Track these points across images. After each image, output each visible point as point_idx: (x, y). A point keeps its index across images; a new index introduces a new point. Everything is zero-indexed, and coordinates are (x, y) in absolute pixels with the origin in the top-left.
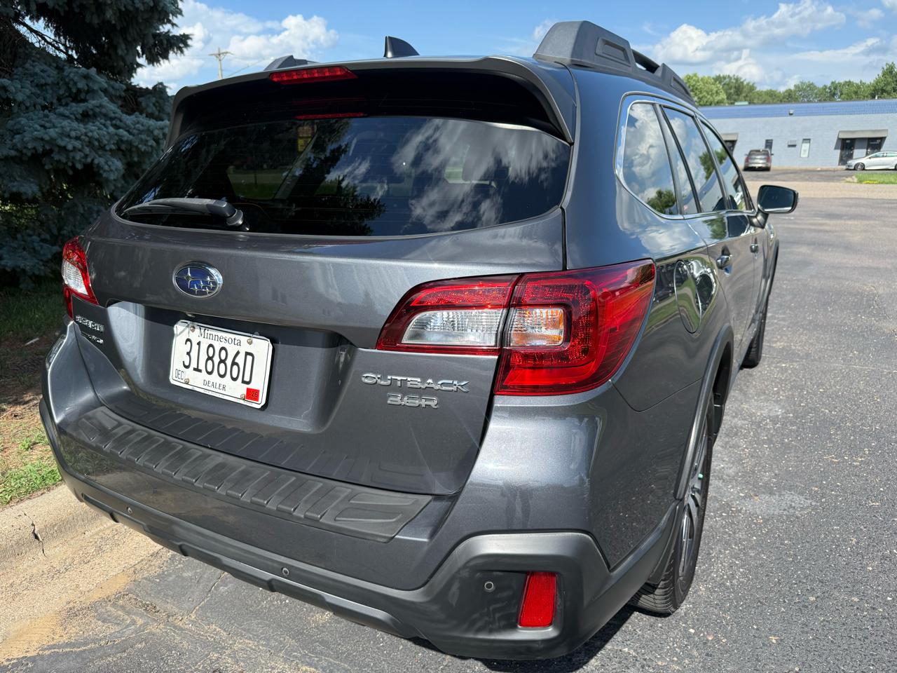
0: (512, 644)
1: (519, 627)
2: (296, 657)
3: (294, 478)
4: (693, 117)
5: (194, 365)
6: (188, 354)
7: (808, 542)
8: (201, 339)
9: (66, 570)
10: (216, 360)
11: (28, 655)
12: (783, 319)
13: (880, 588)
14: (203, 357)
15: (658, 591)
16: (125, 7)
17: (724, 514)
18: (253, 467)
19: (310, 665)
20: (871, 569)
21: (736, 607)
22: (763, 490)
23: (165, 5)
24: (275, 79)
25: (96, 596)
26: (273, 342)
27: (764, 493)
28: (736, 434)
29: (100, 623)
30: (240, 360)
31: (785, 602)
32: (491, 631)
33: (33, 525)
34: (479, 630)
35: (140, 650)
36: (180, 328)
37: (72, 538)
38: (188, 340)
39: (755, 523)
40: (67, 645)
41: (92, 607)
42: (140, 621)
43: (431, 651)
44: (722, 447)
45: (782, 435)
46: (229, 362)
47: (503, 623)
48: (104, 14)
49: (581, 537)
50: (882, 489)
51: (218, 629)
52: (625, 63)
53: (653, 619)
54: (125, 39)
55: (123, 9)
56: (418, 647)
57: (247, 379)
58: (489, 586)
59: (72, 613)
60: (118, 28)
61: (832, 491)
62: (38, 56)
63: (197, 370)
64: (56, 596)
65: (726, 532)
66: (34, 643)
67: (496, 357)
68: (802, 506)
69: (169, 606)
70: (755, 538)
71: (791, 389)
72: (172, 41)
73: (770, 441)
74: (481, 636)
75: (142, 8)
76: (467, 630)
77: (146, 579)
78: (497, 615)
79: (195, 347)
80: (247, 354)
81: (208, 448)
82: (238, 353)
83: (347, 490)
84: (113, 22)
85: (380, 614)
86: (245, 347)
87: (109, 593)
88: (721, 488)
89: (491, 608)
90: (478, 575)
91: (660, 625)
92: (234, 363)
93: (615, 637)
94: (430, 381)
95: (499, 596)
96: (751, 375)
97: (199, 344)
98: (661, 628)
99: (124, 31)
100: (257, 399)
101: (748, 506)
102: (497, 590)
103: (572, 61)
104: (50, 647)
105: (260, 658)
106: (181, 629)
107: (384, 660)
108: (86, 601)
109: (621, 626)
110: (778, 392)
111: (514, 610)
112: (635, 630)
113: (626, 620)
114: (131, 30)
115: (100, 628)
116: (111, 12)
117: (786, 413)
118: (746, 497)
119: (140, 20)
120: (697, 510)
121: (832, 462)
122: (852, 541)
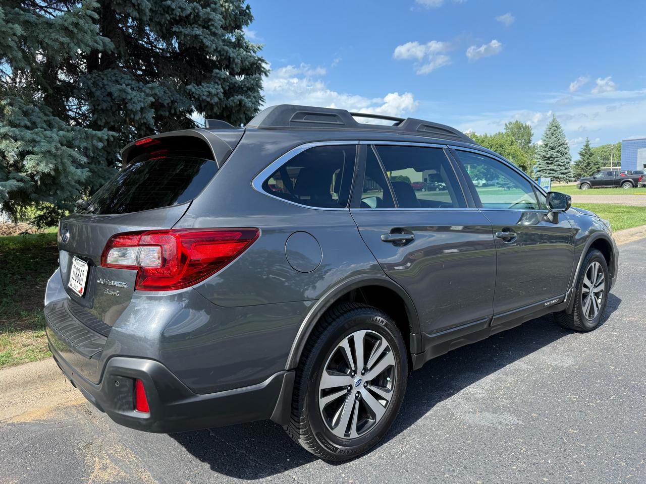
1: (136, 410)
3: (86, 330)
5: (73, 278)
6: (73, 272)
7: (485, 444)
9: (70, 391)
11: (26, 421)
14: (76, 273)
15: (302, 437)
16: (226, 105)
17: (442, 419)
19: (131, 449)
20: (514, 468)
22: (491, 410)
23: (245, 102)
26: (89, 265)
27: (489, 411)
28: (513, 374)
29: (64, 415)
30: (81, 274)
32: (124, 410)
35: (68, 428)
36: (74, 260)
38: (74, 265)
39: (459, 428)
40: (44, 421)
41: (66, 408)
42: (80, 417)
45: (551, 379)
47: (127, 406)
49: (155, 363)
51: (107, 427)
55: (224, 106)
57: (81, 283)
58: (117, 384)
59: (57, 409)
60: (225, 116)
61: (547, 418)
64: (57, 400)
65: (431, 429)
66: (32, 418)
68: (509, 423)
70: (448, 436)
71: (601, 349)
73: (536, 381)
75: (234, 105)
78: (124, 401)
82: (82, 271)
85: (93, 399)
86: (83, 268)
87: (78, 403)
88: (460, 404)
89: (120, 396)
90: (113, 377)
91: (327, 469)
92: (80, 276)
93: (294, 469)
94: (115, 282)
95: (122, 390)
96: (576, 338)
97: (76, 267)
100: (82, 293)
101: (467, 417)
102: (121, 386)
104: (37, 420)
105: (113, 442)
106: (93, 424)
108: (67, 405)
109: (304, 464)
110: (584, 351)
111: (131, 399)
112: (309, 468)
113: (310, 462)
114: (232, 117)
115: (62, 416)
116: (217, 108)
117: (573, 365)
118: (472, 412)
119: (234, 111)
120: (384, 402)
121: (572, 400)
122: (522, 449)
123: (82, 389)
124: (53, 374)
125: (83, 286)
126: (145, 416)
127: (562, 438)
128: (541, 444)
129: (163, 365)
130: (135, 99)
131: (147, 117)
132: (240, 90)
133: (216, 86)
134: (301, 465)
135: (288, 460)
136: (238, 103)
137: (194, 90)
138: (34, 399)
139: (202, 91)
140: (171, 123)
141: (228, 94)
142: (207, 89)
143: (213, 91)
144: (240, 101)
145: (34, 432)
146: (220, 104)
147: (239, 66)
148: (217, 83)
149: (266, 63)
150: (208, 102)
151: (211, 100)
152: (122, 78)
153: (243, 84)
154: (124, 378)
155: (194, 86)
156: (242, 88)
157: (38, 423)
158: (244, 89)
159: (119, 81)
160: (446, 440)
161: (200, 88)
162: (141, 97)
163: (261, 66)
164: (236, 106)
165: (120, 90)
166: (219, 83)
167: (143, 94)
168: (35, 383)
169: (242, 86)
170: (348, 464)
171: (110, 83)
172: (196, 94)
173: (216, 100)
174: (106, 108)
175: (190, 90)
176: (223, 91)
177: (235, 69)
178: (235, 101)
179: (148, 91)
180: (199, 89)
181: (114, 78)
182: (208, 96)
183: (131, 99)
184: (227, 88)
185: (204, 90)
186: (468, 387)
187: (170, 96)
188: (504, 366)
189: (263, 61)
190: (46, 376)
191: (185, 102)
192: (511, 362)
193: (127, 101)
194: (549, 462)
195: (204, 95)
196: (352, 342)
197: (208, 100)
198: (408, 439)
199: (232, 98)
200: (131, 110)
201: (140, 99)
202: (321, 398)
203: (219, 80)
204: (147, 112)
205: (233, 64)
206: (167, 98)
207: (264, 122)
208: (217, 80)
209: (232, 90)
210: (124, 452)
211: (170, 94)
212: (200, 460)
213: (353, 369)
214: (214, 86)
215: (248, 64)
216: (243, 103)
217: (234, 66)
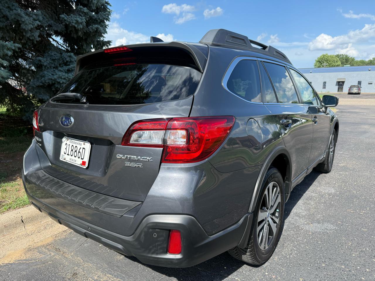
0: (165, 260)
1: (168, 253)
2: (106, 271)
3: (96, 195)
4: (284, 67)
5: (67, 153)
6: (66, 149)
7: (329, 243)
8: (70, 143)
9: (32, 234)
10: (74, 151)
11: (10, 262)
12: (347, 155)
13: (356, 263)
14: (70, 150)
15: (248, 254)
16: (86, 31)
17: (295, 230)
18: (83, 191)
19: (110, 274)
20: (354, 255)
21: (289, 266)
23: (100, 30)
24: (106, 52)
25: (39, 244)
26: (91, 144)
27: (316, 223)
28: (311, 199)
29: (38, 253)
30: (81, 151)
31: (311, 265)
32: (157, 254)
33: (22, 217)
34: (153, 253)
35: (50, 264)
36: (64, 139)
37: (36, 223)
38: (66, 144)
39: (308, 235)
40: (25, 260)
41: (37, 248)
42: (53, 254)
43: (158, 273)
44: (303, 204)
45: (331, 200)
46: (78, 152)
47: (161, 251)
48: (78, 34)
50: (370, 224)
51: (80, 259)
52: (244, 45)
53: (251, 268)
54: (86, 43)
55: (85, 32)
57: (82, 158)
58: (155, 235)
59: (29, 250)
60: (84, 39)
61: (347, 223)
62: (54, 49)
63: (68, 155)
64: (25, 243)
65: (294, 237)
66: (13, 259)
67: (163, 148)
68: (331, 229)
69: (64, 250)
70: (306, 240)
71: (342, 182)
72: (104, 43)
73: (325, 202)
74: (154, 256)
75: (92, 31)
77: (59, 239)
78: (159, 247)
79: (68, 146)
80: (83, 148)
81: (71, 184)
82: (80, 148)
83: (112, 199)
84: (81, 36)
85: (120, 246)
86: (83, 146)
87: (44, 243)
88: (297, 220)
89: (156, 244)
90: (151, 230)
91: (254, 270)
92: (79, 152)
93: (234, 273)
94: (139, 157)
95: (159, 239)
96: (325, 176)
97: (69, 145)
98: (254, 271)
99: (86, 40)
100: (85, 165)
101: (307, 227)
102: (158, 237)
103: (212, 43)
104: (18, 261)
105: (92, 270)
106: (67, 258)
108: (36, 245)
109: (237, 269)
110: (335, 184)
111: (165, 246)
112: (243, 271)
113: (240, 267)
114: (88, 39)
115: (37, 255)
116: (80, 33)
117: (336, 192)
118: (307, 224)
119: (91, 36)
120: (276, 224)
121: (350, 212)
122: (349, 244)
123: (104, 239)
124: (15, 223)
127: (363, 235)
128: (356, 239)
130: (27, 22)
131: (35, 36)
132: (95, 22)
133: (81, 17)
134: (236, 270)
135: (225, 268)
136: (96, 30)
137: (66, 18)
138: (5, 243)
139: (72, 19)
140: (45, 41)
141: (88, 23)
142: (75, 19)
143: (80, 20)
144: (96, 29)
145: (24, 271)
146: (83, 30)
147: (95, 5)
148: (81, 15)
149: (110, 6)
151: (78, 27)
152: (13, 5)
153: (98, 17)
154: (161, 230)
155: (65, 16)
156: (97, 21)
157: (20, 263)
158: (98, 21)
159: (11, 7)
160: (306, 242)
161: (70, 18)
162: (30, 21)
163: (107, 7)
164: (93, 32)
165: (16, 14)
166: (82, 15)
167: (32, 18)
168: (2, 231)
169: (97, 19)
171: (4, 9)
172: (67, 21)
173: (81, 26)
174: (2, 26)
175: (63, 18)
176: (85, 21)
177: (93, 7)
178: (94, 28)
179: (34, 16)
180: (69, 18)
181: (7, 5)
182: (76, 23)
183: (24, 21)
184: (87, 19)
185: (73, 19)
186: (293, 209)
187: (47, 21)
188: (303, 195)
189: (107, 3)
190: (10, 225)
191: (58, 26)
192: (304, 192)
193: (21, 22)
194: (368, 249)
195: (73, 22)
196: (268, 190)
197: (76, 26)
198: (286, 245)
199: (91, 26)
200: (24, 30)
201: (30, 22)
202: (258, 227)
203: (82, 13)
204: (34, 31)
205: (91, 4)
206: (45, 22)
208: (81, 14)
209: (91, 21)
211: (47, 20)
213: (268, 207)
214: (79, 17)
215: (100, 5)
216: (99, 30)
217: (92, 5)
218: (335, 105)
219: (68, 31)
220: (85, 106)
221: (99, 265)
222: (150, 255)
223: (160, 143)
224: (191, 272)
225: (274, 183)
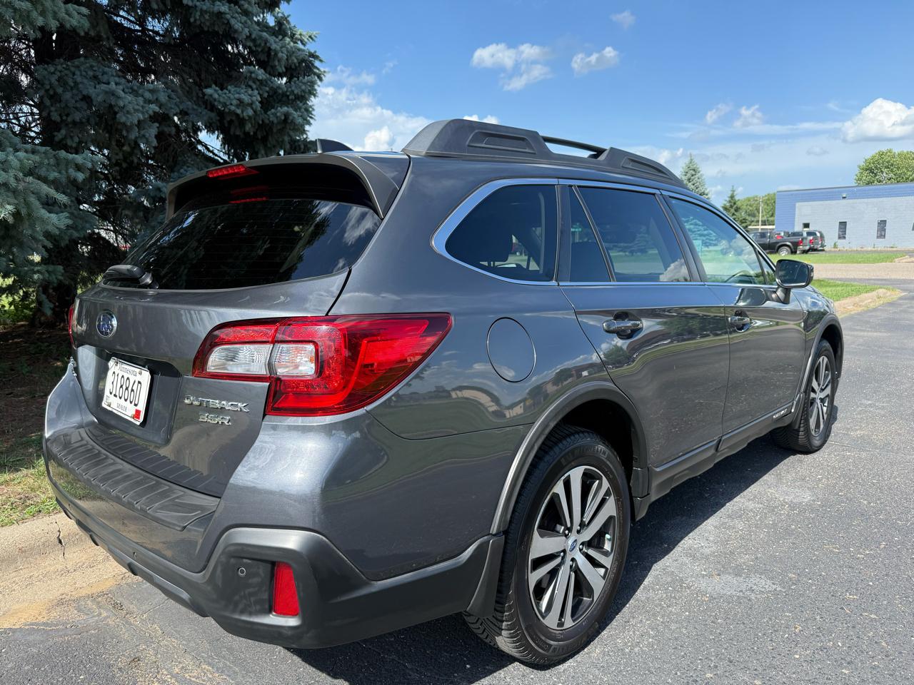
0: (266, 628)
1: (274, 613)
2: (202, 657)
3: (154, 482)
5: (114, 393)
6: (113, 383)
7: (744, 623)
8: (119, 372)
9: (75, 570)
10: (124, 387)
11: (14, 627)
12: (883, 408)
13: (794, 676)
14: (119, 385)
16: (263, 121)
17: (670, 588)
18: (136, 473)
19: (209, 664)
20: (797, 657)
21: (621, 671)
22: (731, 571)
23: (294, 117)
24: (211, 176)
25: (84, 593)
26: (152, 373)
27: (729, 574)
28: (740, 516)
29: (76, 612)
30: (135, 388)
31: (676, 674)
32: (251, 614)
33: (59, 531)
34: (242, 612)
35: (92, 634)
36: (111, 363)
37: (90, 548)
38: (114, 373)
39: (698, 601)
40: (44, 624)
41: (77, 600)
42: (104, 614)
44: (716, 527)
45: (793, 521)
46: (130, 389)
47: (258, 607)
48: (244, 127)
49: (314, 536)
50: (871, 583)
51: (158, 628)
52: (527, 150)
53: (528, 670)
54: (265, 146)
55: (261, 122)
56: (303, 663)
57: (136, 402)
58: (242, 572)
59: (61, 603)
61: (810, 579)
62: (192, 163)
63: (115, 396)
64: (57, 588)
65: (660, 605)
66: (23, 620)
67: (268, 384)
68: (763, 590)
69: (131, 606)
70: (687, 613)
71: (840, 476)
72: (309, 146)
73: (774, 525)
74: (245, 618)
75: (275, 121)
76: (234, 611)
77: (127, 584)
78: (252, 599)
79: (116, 377)
80: (139, 382)
81: (120, 458)
82: (135, 382)
83: (179, 491)
84: (252, 133)
85: (185, 596)
86: (138, 378)
87: (95, 591)
88: (686, 564)
89: (246, 592)
90: (232, 560)
91: (532, 676)
92: (132, 390)
94: (224, 402)
95: (250, 581)
96: (801, 461)
97: (118, 375)
98: (532, 679)
99: (264, 140)
100: (139, 418)
101: (703, 584)
102: (249, 576)
104: (32, 624)
105: (175, 654)
106: (131, 624)
107: (269, 670)
108: (76, 595)
109: (495, 672)
110: (820, 480)
111: (265, 596)
112: (505, 678)
113: (503, 668)
114: (270, 138)
115: (73, 615)
116: (250, 125)
117: (814, 501)
118: (706, 575)
119: (275, 130)
120: (602, 571)
121: (831, 551)
122: (796, 628)
123: (158, 578)
124: (44, 544)
125: (142, 407)
126: (292, 622)
127: (842, 608)
128: (818, 617)
129: (324, 538)
130: (130, 108)
131: (147, 135)
132: (284, 99)
133: (250, 92)
134: (491, 674)
135: (468, 666)
136: (283, 118)
137: (216, 96)
138: (16, 587)
139: (229, 98)
140: (175, 146)
141: (267, 104)
142: (237, 96)
143: (246, 98)
144: (285, 115)
145: (34, 645)
146: (255, 119)
147: (283, 63)
148: (251, 87)
149: (321, 61)
150: (237, 115)
151: (242, 112)
152: (104, 73)
153: (290, 89)
154: (255, 562)
155: (215, 90)
156: (288, 96)
157: (32, 629)
158: (290, 97)
159: (100, 77)
160: (688, 620)
161: (226, 94)
162: (137, 105)
163: (313, 64)
164: (278, 123)
165: (106, 93)
166: (254, 86)
167: (141, 100)
168: (15, 561)
169: (288, 93)
170: (561, 666)
171: (85, 81)
172: (219, 102)
173: (250, 112)
174: (80, 119)
175: (211, 95)
176: (260, 99)
177: (278, 67)
178: (278, 114)
179: (148, 95)
180: (224, 95)
181: (91, 73)
182: (238, 106)
183: (124, 106)
184: (266, 95)
185: (232, 97)
186: (686, 538)
187: (178, 103)
188: (723, 505)
189: (316, 57)
190: (32, 549)
191: (201, 113)
192: (730, 499)
193: (116, 109)
194: (839, 644)
195: (231, 104)
196: (567, 485)
197: (239, 111)
198: (633, 622)
199: (273, 110)
200: (124, 124)
201: (137, 107)
202: (531, 572)
203: (254, 82)
204: (146, 127)
205: (274, 60)
206: (173, 106)
207: (432, 146)
208: (251, 83)
209: (273, 99)
210: (199, 670)
211: (178, 100)
212: (329, 675)
213: (569, 525)
214: (246, 92)
215: (296, 61)
216: (291, 118)
217: (277, 63)
218: (804, 284)
219: (225, 122)
220: (151, 292)
221: (192, 644)
222: (237, 616)
223: (263, 371)
224: (386, 670)
225: (585, 469)
